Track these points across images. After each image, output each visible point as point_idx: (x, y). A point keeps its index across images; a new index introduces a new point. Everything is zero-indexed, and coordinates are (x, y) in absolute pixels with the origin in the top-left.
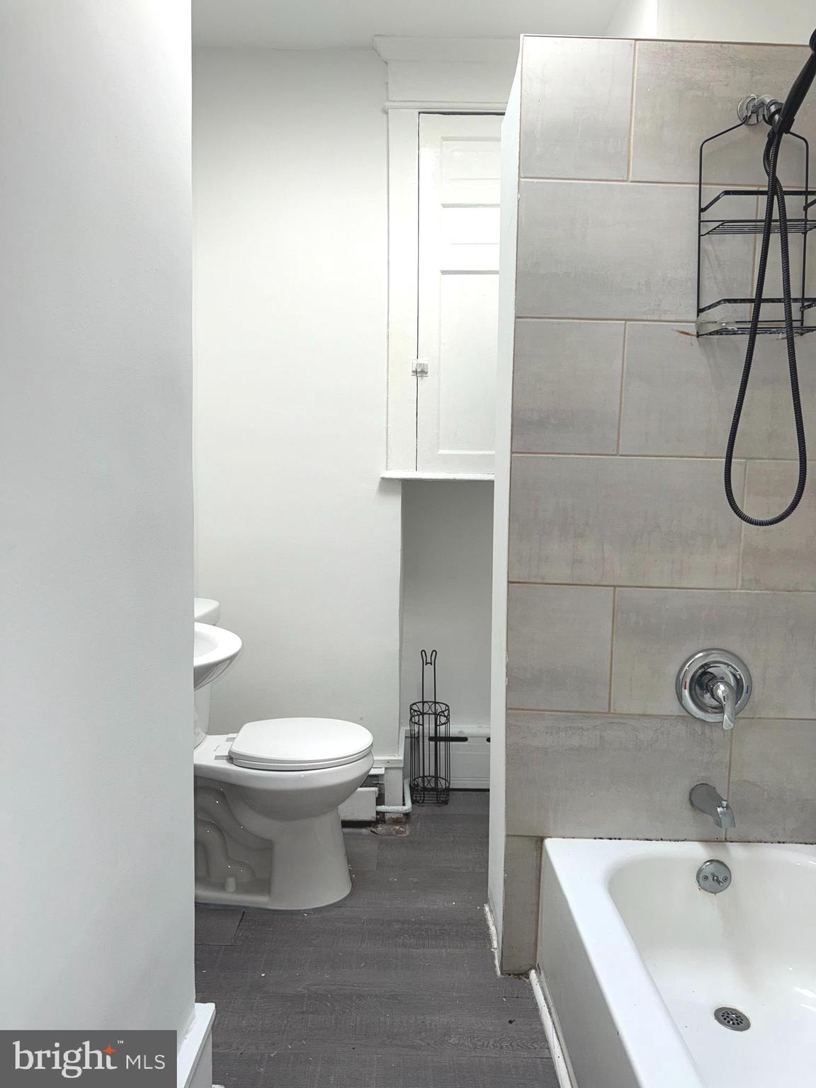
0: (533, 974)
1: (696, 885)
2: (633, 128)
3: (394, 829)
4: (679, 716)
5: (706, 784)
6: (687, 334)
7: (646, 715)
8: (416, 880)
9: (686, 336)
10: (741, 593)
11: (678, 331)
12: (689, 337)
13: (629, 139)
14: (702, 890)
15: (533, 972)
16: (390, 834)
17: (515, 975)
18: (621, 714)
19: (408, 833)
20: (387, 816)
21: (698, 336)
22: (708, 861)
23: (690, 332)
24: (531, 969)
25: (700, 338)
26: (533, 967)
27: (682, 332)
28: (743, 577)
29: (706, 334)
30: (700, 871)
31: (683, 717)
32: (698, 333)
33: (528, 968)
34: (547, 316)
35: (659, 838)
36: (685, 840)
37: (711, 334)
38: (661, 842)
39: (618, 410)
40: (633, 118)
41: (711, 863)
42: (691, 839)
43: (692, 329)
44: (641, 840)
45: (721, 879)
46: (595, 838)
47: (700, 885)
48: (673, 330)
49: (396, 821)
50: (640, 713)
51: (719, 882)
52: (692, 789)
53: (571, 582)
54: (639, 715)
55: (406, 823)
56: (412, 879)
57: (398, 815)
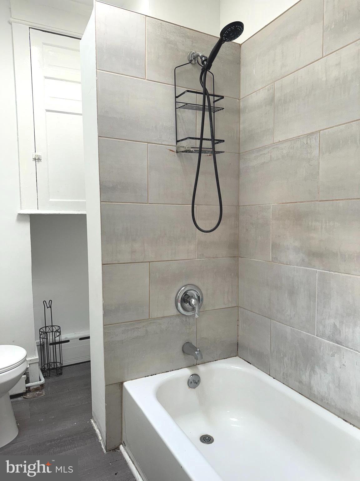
0: (121, 447)
1: (187, 387)
2: (146, 56)
3: (36, 394)
4: (177, 315)
5: (188, 342)
6: (173, 151)
7: (164, 317)
8: (53, 417)
9: (172, 152)
10: (197, 260)
11: (169, 150)
12: (173, 152)
13: (145, 61)
14: (190, 388)
15: (121, 446)
16: (35, 397)
17: (113, 450)
18: (154, 318)
19: (44, 394)
20: (31, 388)
21: (177, 152)
22: (191, 375)
23: (174, 150)
24: (120, 445)
25: (178, 153)
26: (121, 444)
27: (171, 150)
28: (197, 254)
29: (181, 152)
30: (189, 380)
31: (179, 315)
32: (177, 151)
33: (118, 445)
34: (113, 137)
35: (171, 370)
36: (181, 368)
37: (183, 152)
38: (172, 371)
39: (147, 183)
40: (146, 51)
41: (193, 376)
42: (184, 367)
43: (174, 149)
44: (164, 373)
45: (197, 382)
46: (145, 377)
47: (189, 386)
48: (167, 149)
49: (37, 389)
50: (162, 316)
51: (196, 383)
52: (183, 345)
53: (131, 262)
54: (161, 317)
55: (42, 389)
56: (51, 417)
57: (37, 386)
